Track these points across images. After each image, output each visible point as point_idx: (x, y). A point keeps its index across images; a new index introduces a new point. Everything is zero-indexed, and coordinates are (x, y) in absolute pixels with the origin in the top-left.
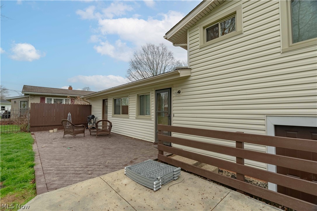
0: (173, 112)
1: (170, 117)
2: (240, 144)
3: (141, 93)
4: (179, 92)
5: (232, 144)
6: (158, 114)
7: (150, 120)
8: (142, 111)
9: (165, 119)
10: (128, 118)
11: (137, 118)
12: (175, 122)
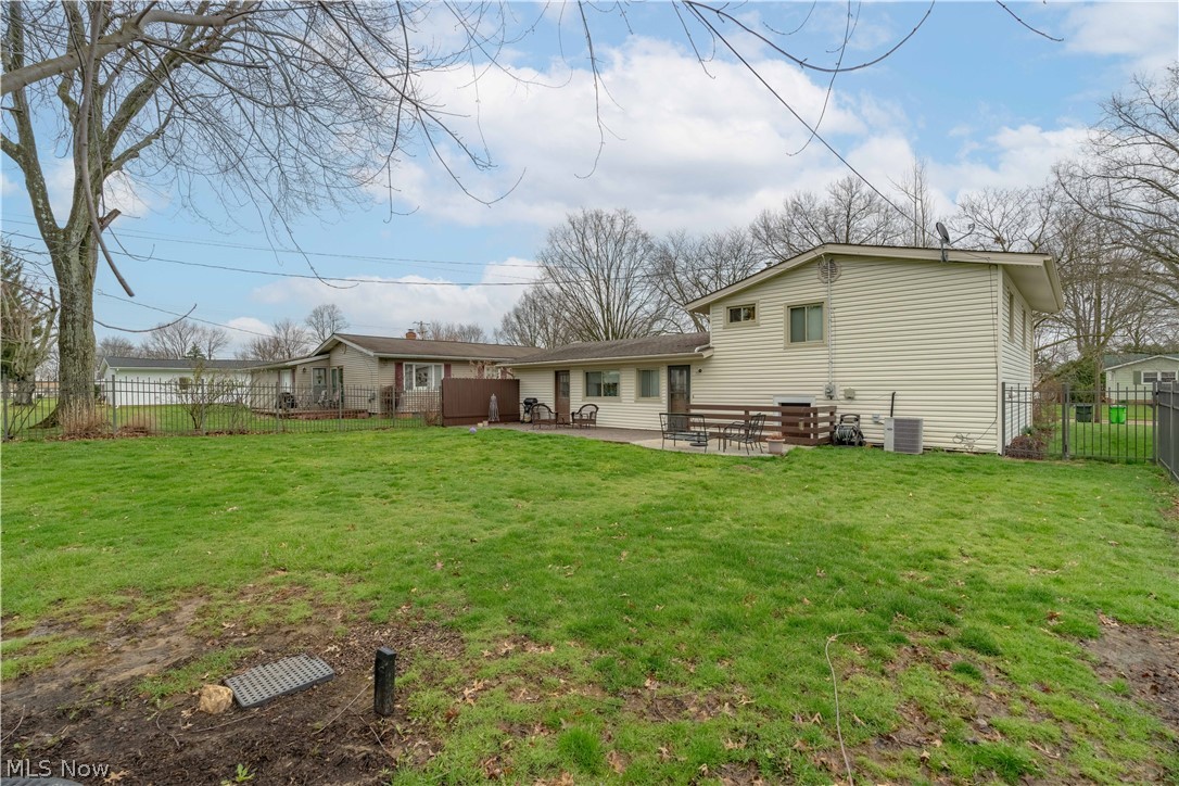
0: (692, 393)
1: (688, 398)
2: (747, 412)
3: (646, 368)
4: (700, 371)
5: (743, 413)
6: (672, 396)
7: (660, 402)
8: (646, 391)
9: (680, 403)
10: (620, 402)
11: (636, 402)
12: (693, 402)
